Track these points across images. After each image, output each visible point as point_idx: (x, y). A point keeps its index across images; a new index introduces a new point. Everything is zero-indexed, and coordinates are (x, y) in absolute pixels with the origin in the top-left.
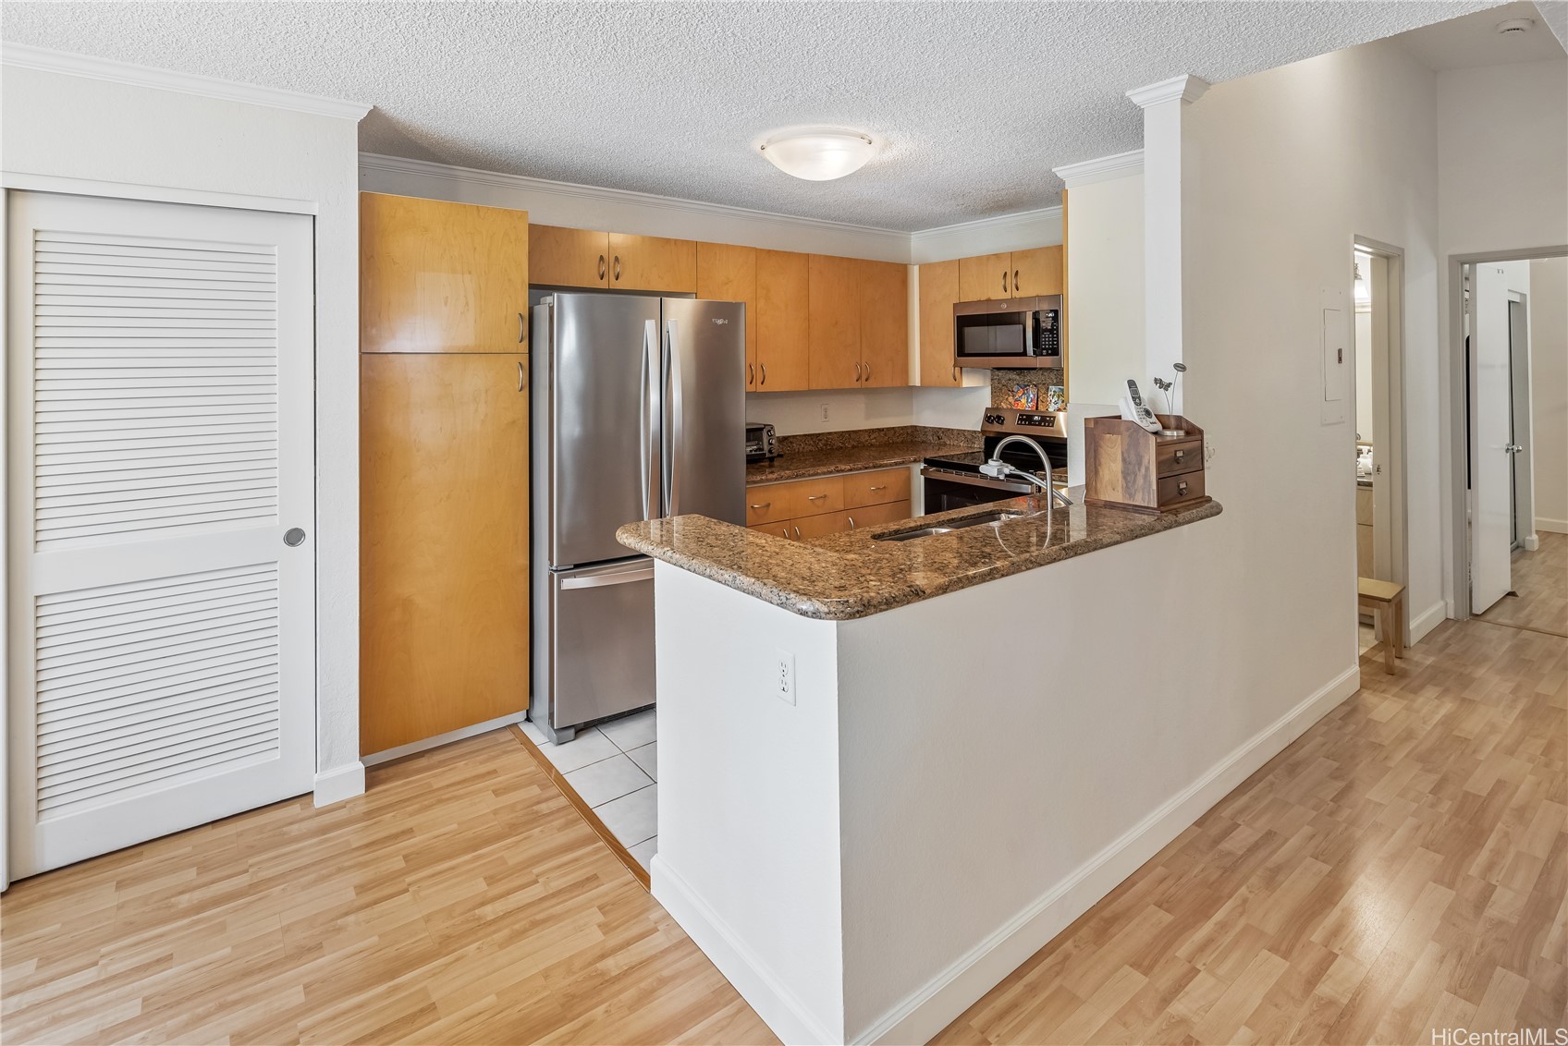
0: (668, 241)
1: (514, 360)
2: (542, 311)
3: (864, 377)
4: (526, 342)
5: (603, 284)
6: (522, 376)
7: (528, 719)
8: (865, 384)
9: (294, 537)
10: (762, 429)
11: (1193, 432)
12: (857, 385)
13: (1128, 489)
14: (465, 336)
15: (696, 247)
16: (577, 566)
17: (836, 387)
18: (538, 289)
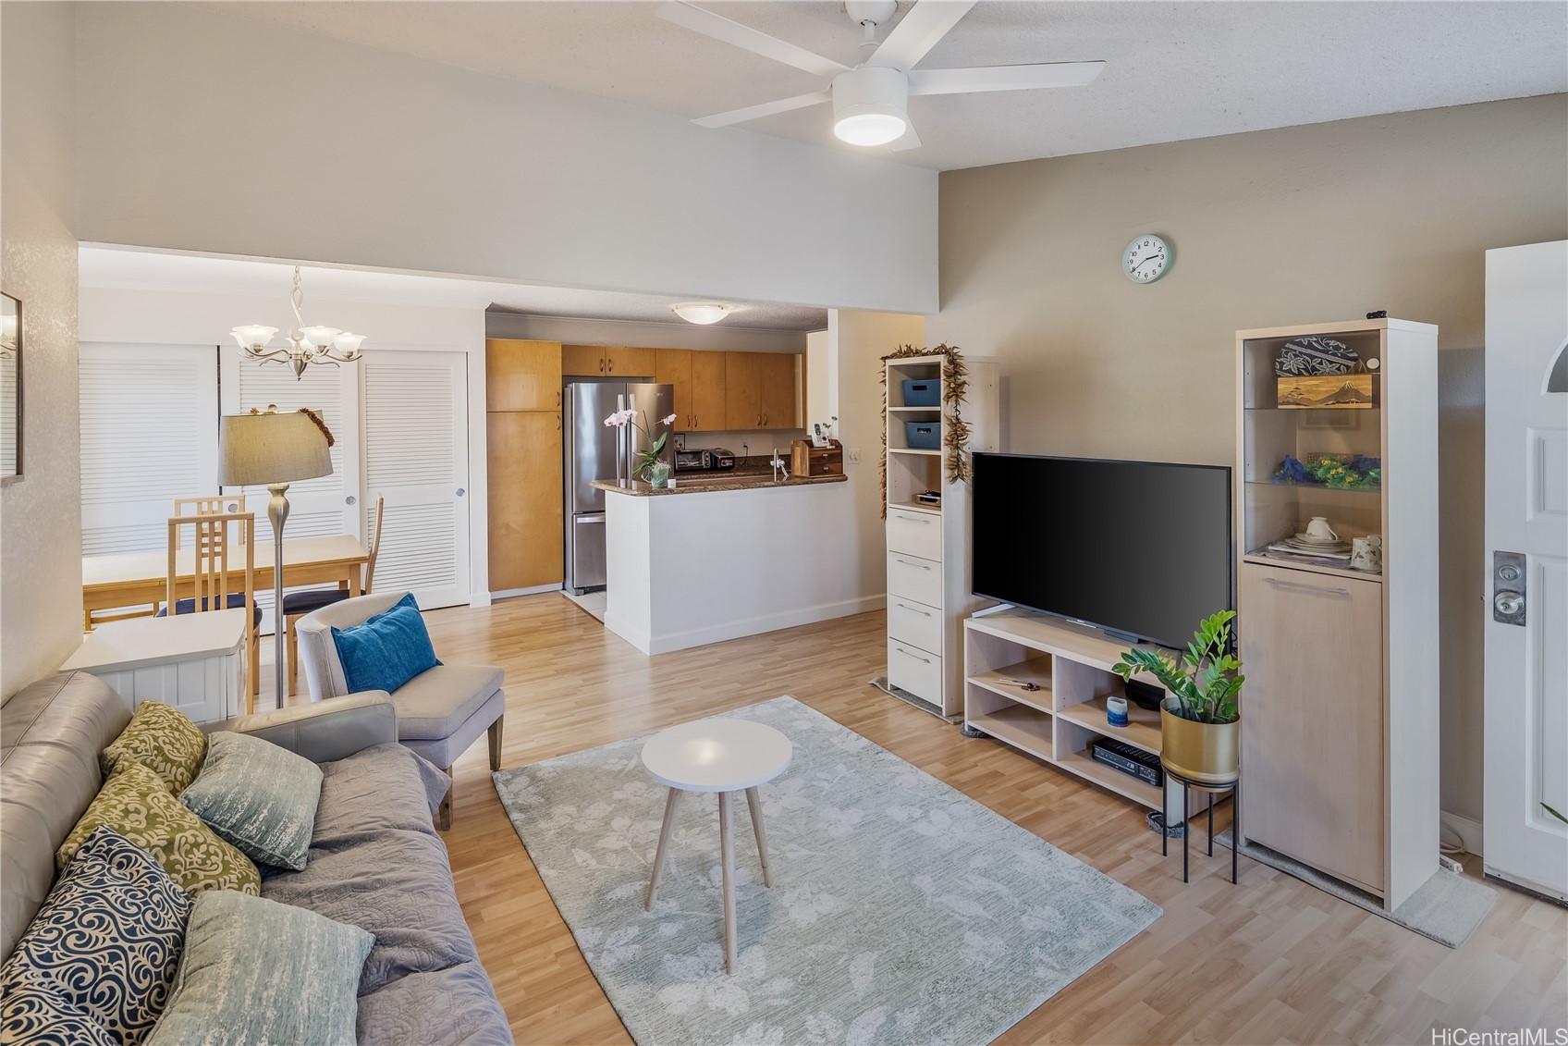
0: (639, 349)
1: (555, 415)
2: (568, 390)
3: (763, 423)
4: (561, 406)
5: (603, 374)
6: (559, 423)
7: (564, 589)
8: (763, 427)
9: (461, 492)
10: (701, 452)
11: (838, 446)
12: (759, 427)
13: (802, 472)
14: (532, 403)
15: (655, 351)
16: (584, 513)
17: (743, 428)
18: (568, 379)
